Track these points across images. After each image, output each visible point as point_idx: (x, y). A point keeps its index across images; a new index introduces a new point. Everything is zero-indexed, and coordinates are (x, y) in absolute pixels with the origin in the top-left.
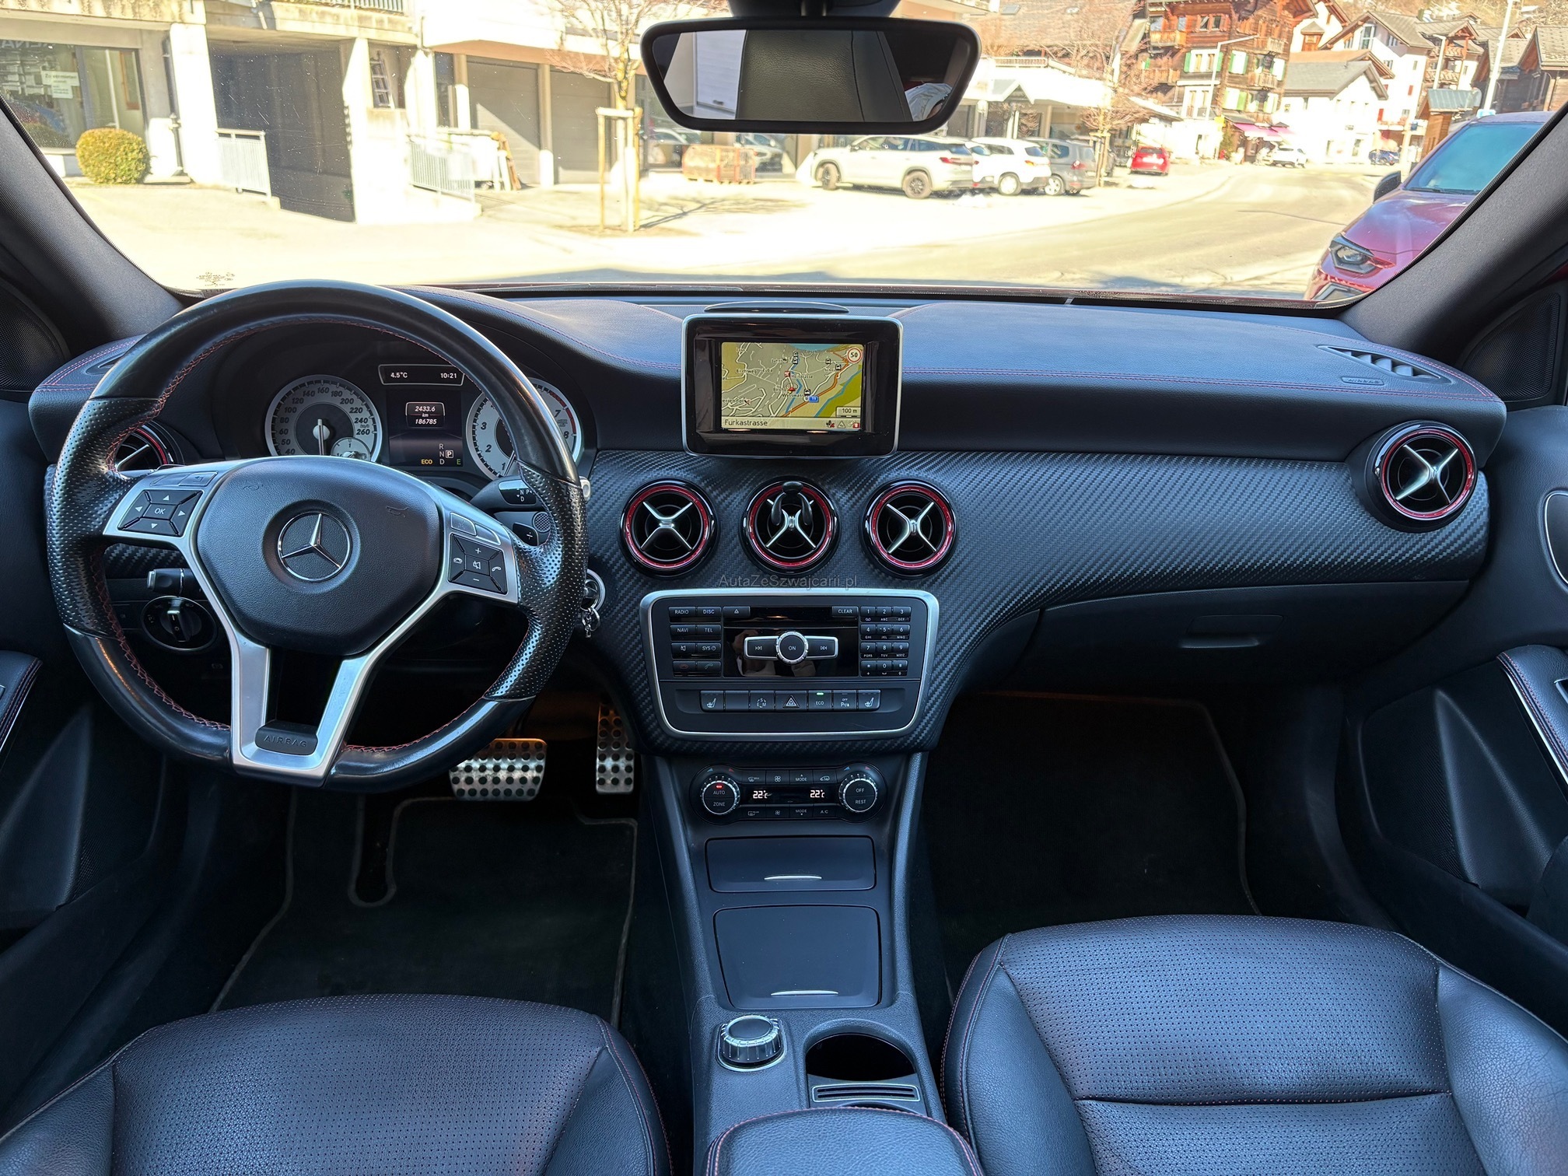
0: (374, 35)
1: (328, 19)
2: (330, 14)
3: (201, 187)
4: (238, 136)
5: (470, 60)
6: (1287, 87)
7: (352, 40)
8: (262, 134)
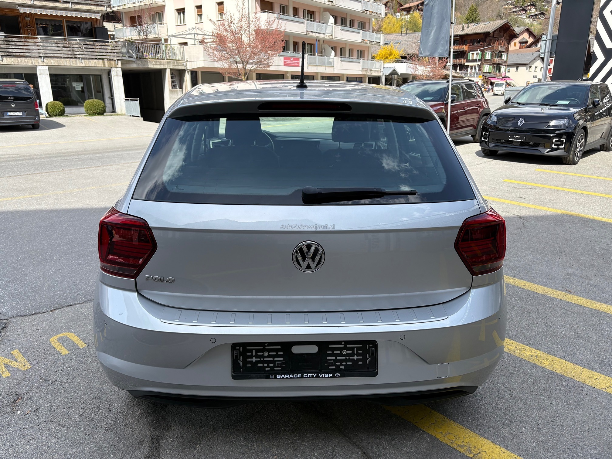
0: (172, 67)
1: (158, 63)
2: (158, 61)
3: (120, 115)
4: (131, 100)
5: (202, 73)
6: (509, 62)
7: (165, 69)
8: (138, 99)
